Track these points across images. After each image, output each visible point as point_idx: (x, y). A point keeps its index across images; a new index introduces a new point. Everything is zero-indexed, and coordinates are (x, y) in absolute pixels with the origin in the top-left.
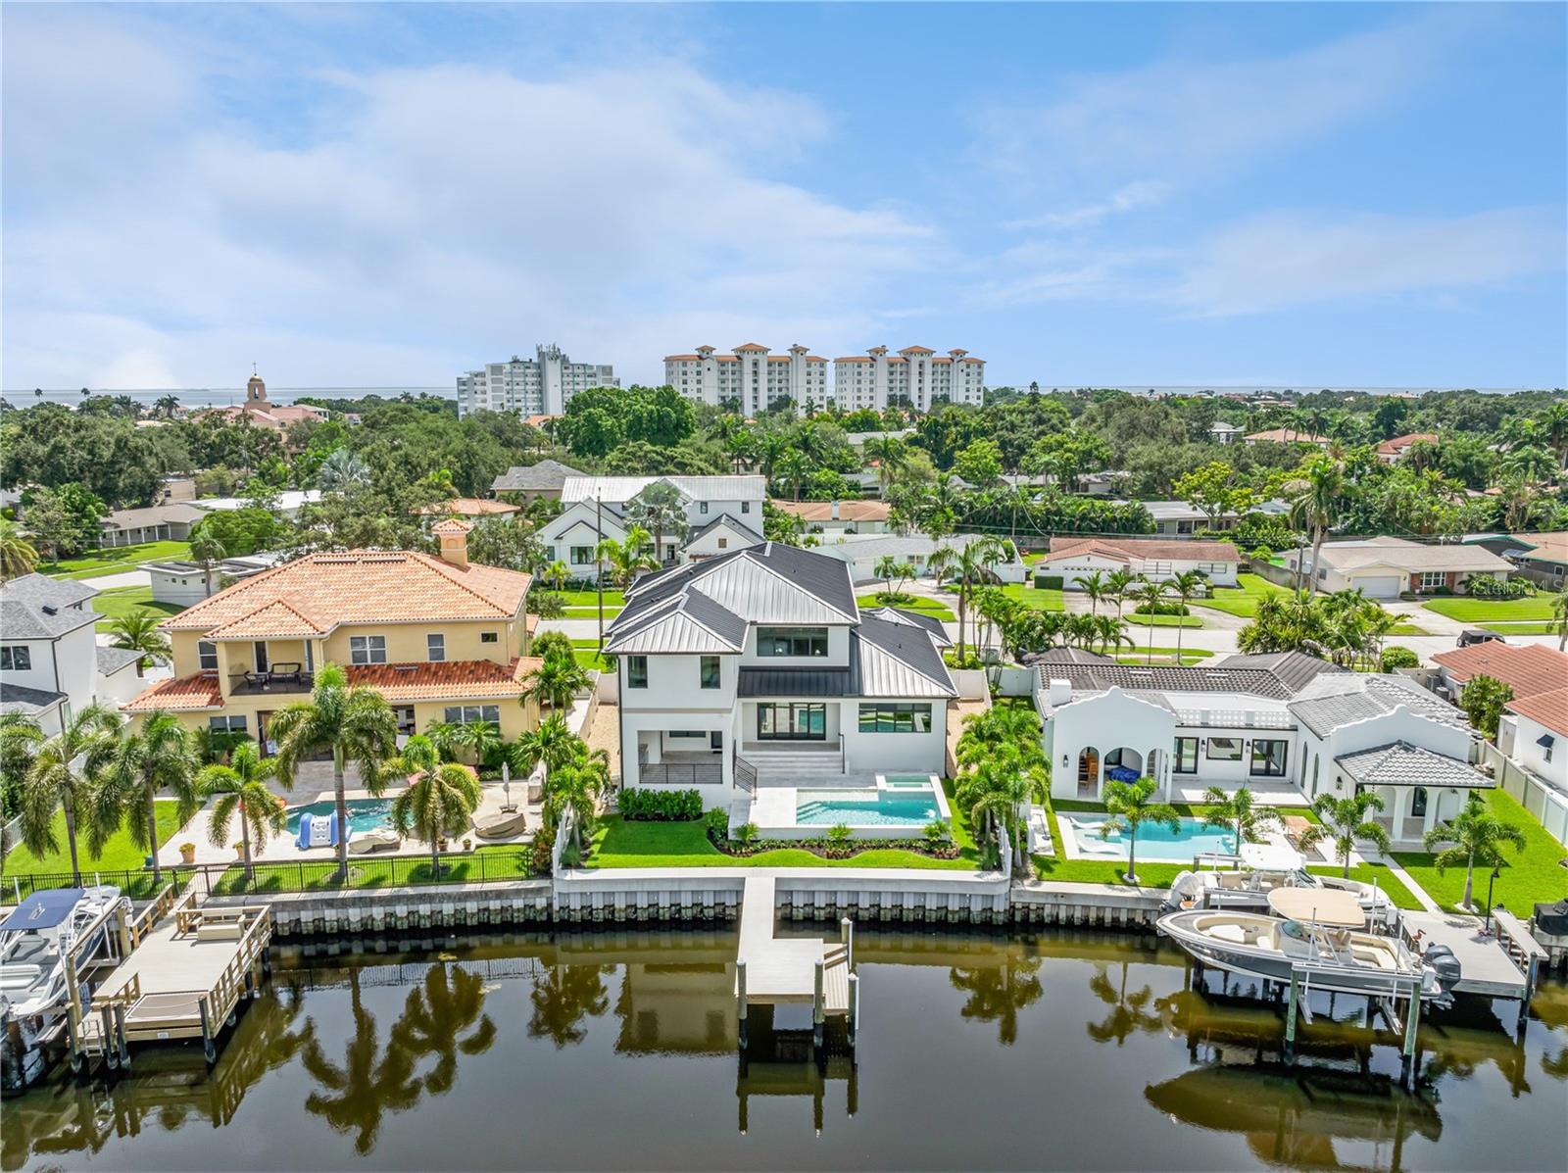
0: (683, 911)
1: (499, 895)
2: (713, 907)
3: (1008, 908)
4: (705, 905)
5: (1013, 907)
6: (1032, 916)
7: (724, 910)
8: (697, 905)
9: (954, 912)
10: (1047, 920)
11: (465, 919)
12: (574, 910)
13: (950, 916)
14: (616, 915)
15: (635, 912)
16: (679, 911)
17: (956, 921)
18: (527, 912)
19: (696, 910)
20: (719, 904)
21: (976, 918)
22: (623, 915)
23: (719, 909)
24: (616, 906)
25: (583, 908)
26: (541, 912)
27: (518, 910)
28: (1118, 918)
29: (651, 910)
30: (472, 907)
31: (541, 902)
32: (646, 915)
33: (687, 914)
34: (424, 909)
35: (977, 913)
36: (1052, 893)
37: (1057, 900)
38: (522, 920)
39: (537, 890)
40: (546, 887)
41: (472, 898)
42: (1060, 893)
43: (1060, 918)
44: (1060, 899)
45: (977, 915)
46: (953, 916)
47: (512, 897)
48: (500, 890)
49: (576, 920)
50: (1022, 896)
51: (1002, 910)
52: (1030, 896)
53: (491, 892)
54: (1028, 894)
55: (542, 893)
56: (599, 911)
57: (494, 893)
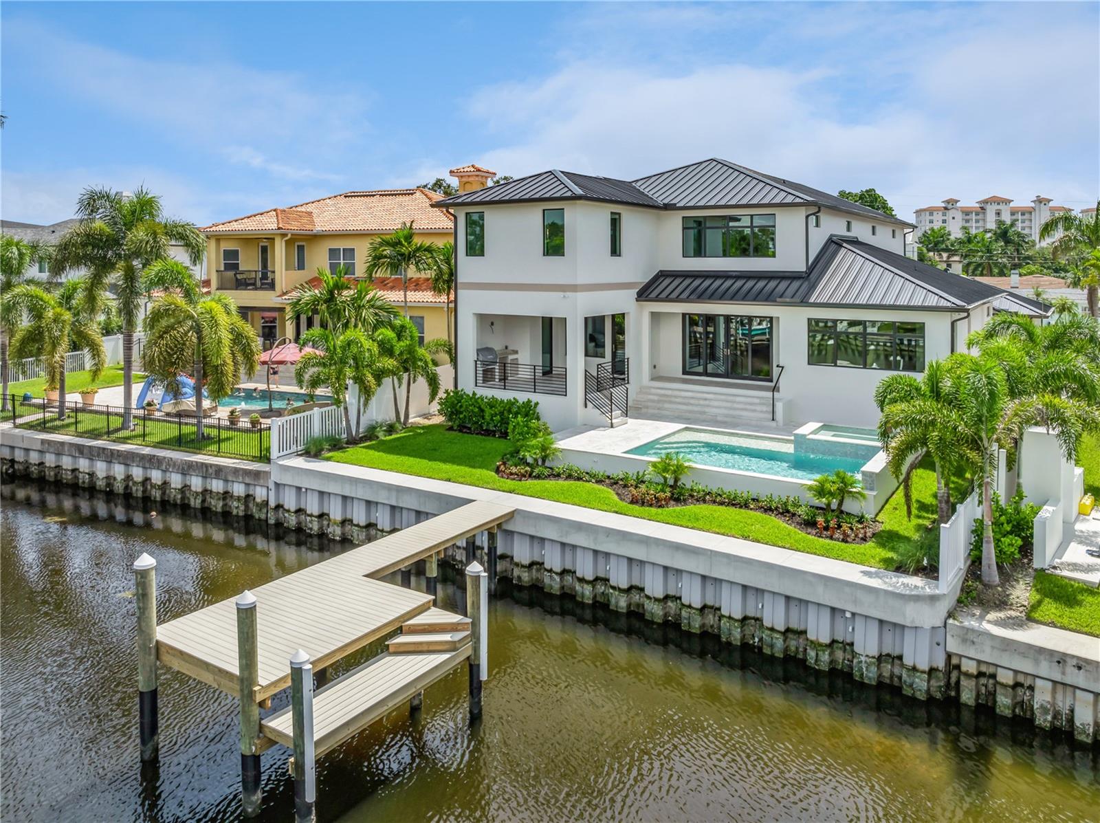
3: (941, 664)
6: (1004, 700)
9: (820, 646)
13: (811, 653)
17: (824, 667)
21: (867, 668)
24: (332, 517)
27: (239, 498)
31: (261, 493)
34: (157, 476)
35: (869, 660)
36: (1051, 653)
37: (1063, 673)
38: (241, 514)
39: (255, 474)
40: (264, 472)
41: (194, 471)
42: (1073, 656)
43: (1078, 723)
44: (1070, 670)
45: (868, 665)
46: (817, 654)
47: (230, 478)
48: (220, 465)
49: (290, 527)
50: (973, 643)
51: (924, 665)
52: (993, 647)
53: (211, 465)
54: (988, 643)
55: (259, 479)
56: (313, 518)
57: (214, 468)
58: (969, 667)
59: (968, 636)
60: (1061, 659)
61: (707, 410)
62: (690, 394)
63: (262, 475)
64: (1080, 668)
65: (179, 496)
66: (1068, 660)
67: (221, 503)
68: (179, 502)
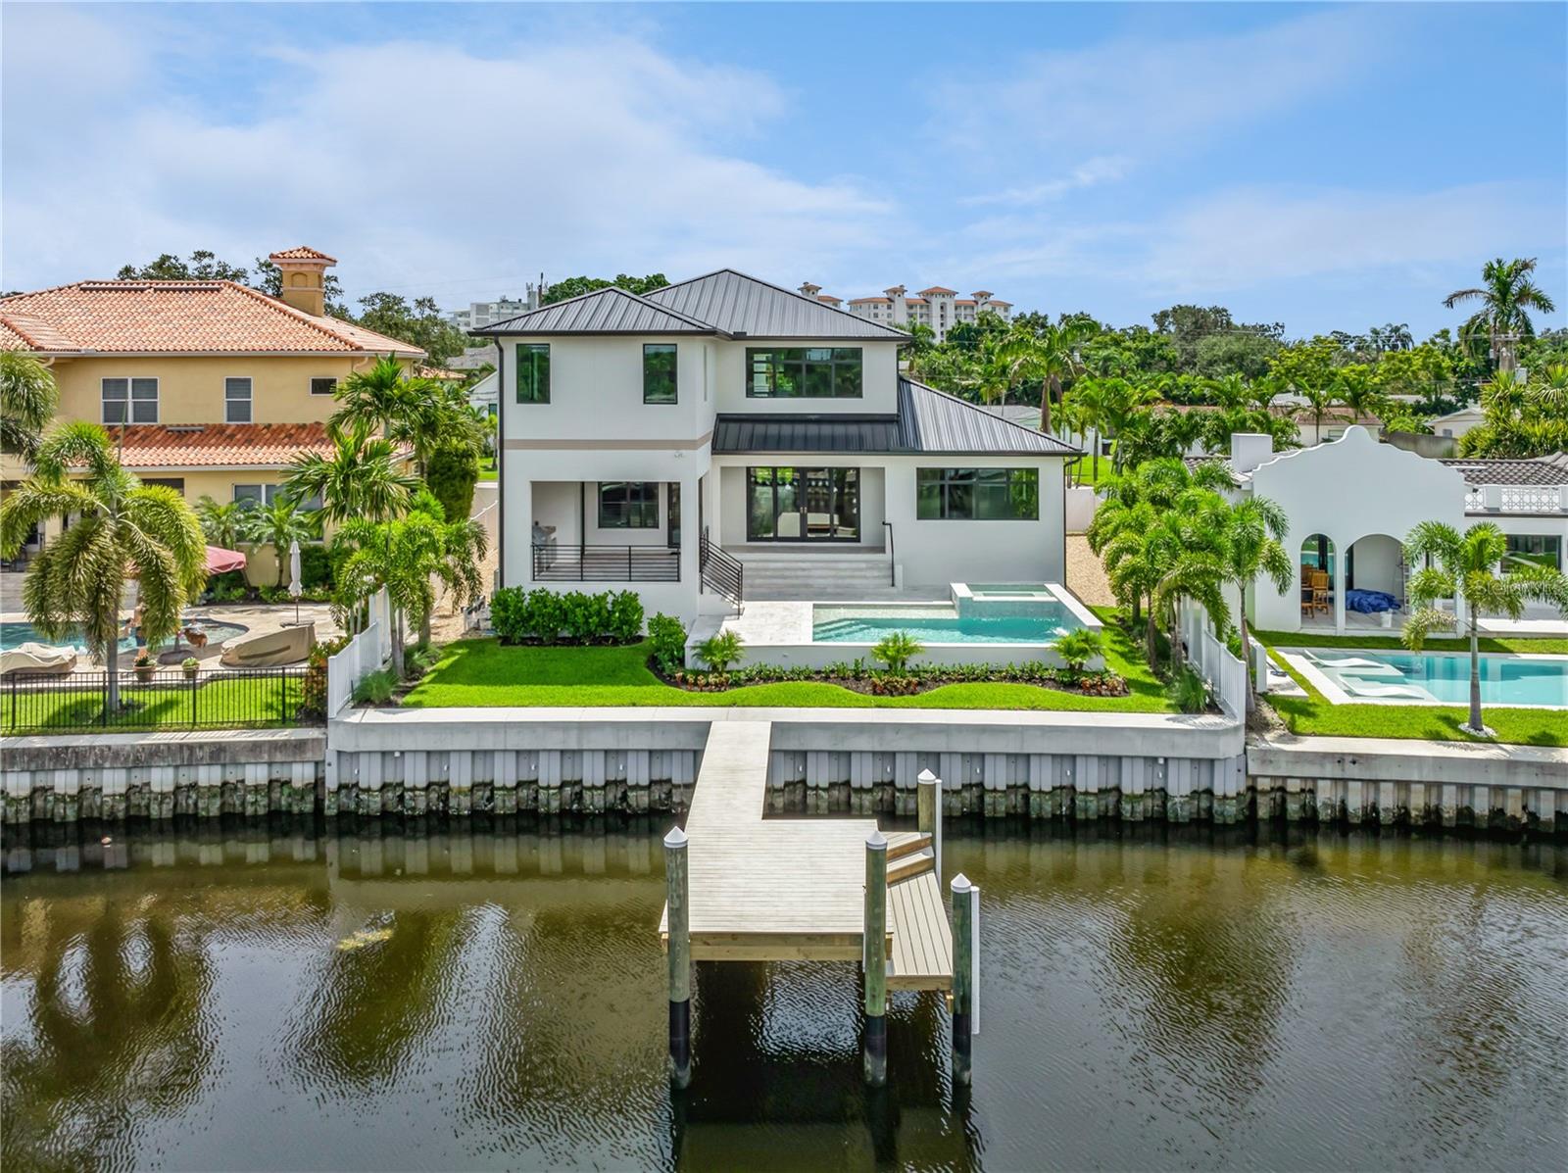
0: (587, 795)
1: (218, 754)
2: (648, 787)
3: (1242, 789)
4: (631, 782)
5: (1252, 789)
6: (1293, 807)
7: (669, 794)
8: (616, 783)
9: (1134, 798)
10: (1324, 815)
11: (148, 807)
12: (368, 790)
13: (1127, 807)
14: (453, 802)
15: (491, 799)
16: (579, 797)
17: (1139, 817)
18: (275, 795)
19: (613, 795)
20: (660, 782)
21: (1181, 807)
22: (466, 802)
23: (658, 793)
24: (453, 784)
25: (384, 787)
26: (301, 794)
27: (257, 789)
28: (1469, 809)
29: (523, 793)
30: (161, 779)
31: (301, 774)
32: (511, 803)
33: (595, 801)
34: (65, 782)
35: (1182, 800)
36: (1332, 755)
37: (1343, 770)
38: (262, 811)
39: (295, 746)
40: (313, 740)
41: (163, 759)
42: (1350, 754)
43: (1351, 810)
44: (1348, 766)
45: (1182, 804)
46: (1133, 807)
47: (243, 760)
48: (220, 743)
49: (371, 813)
50: (1271, 762)
51: (1232, 793)
52: (1287, 762)
53: (201, 746)
54: (1283, 759)
55: (304, 752)
56: (417, 793)
57: (207, 749)
58: (1263, 784)
59: (1267, 757)
60: (1340, 759)
61: (810, 581)
62: (780, 565)
63: (310, 745)
64: (1354, 762)
65: (122, 806)
66: (1346, 758)
67: (218, 802)
68: (121, 815)
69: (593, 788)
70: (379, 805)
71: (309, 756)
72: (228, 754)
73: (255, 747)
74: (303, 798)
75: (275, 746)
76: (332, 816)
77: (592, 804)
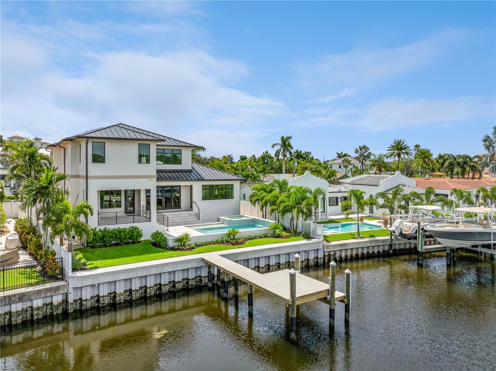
0: (163, 287)
1: (22, 297)
2: (182, 281)
4: (176, 281)
5: (325, 255)
6: (332, 258)
8: (170, 282)
9: (302, 262)
12: (85, 300)
14: (117, 298)
15: (130, 294)
16: (160, 288)
17: (304, 266)
18: (45, 309)
19: (169, 286)
20: (185, 279)
22: (122, 297)
25: (92, 297)
26: (57, 307)
27: (38, 308)
29: (141, 291)
31: (57, 299)
32: (138, 295)
37: (342, 248)
38: (40, 317)
40: (63, 285)
43: (342, 257)
45: (312, 261)
49: (87, 308)
50: (328, 248)
51: (321, 257)
52: (331, 248)
55: (59, 290)
56: (105, 298)
57: (17, 296)
60: (341, 245)
64: (344, 246)
67: (20, 317)
69: (165, 285)
70: (90, 305)
71: (61, 292)
72: (27, 297)
73: (39, 292)
74: (58, 308)
75: (47, 290)
76: (71, 313)
77: (165, 290)
